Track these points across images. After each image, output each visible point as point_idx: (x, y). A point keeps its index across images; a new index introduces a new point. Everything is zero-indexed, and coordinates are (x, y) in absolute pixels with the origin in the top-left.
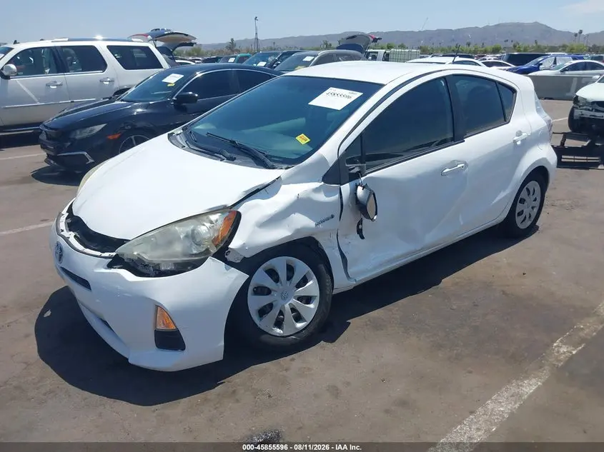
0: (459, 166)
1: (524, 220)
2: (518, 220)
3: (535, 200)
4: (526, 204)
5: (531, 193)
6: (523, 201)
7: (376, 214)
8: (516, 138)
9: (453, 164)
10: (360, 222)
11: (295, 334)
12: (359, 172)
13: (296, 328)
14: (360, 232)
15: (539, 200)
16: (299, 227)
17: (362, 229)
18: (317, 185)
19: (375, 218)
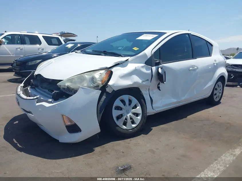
0: (195, 68)
1: (217, 97)
2: (215, 97)
3: (220, 90)
4: (217, 91)
5: (219, 87)
6: (216, 89)
7: (165, 81)
8: (214, 62)
9: (193, 66)
10: (159, 84)
11: (132, 129)
12: (159, 62)
13: (132, 127)
14: (159, 88)
15: (222, 90)
16: (135, 81)
17: (159, 87)
18: (143, 65)
19: (165, 83)
